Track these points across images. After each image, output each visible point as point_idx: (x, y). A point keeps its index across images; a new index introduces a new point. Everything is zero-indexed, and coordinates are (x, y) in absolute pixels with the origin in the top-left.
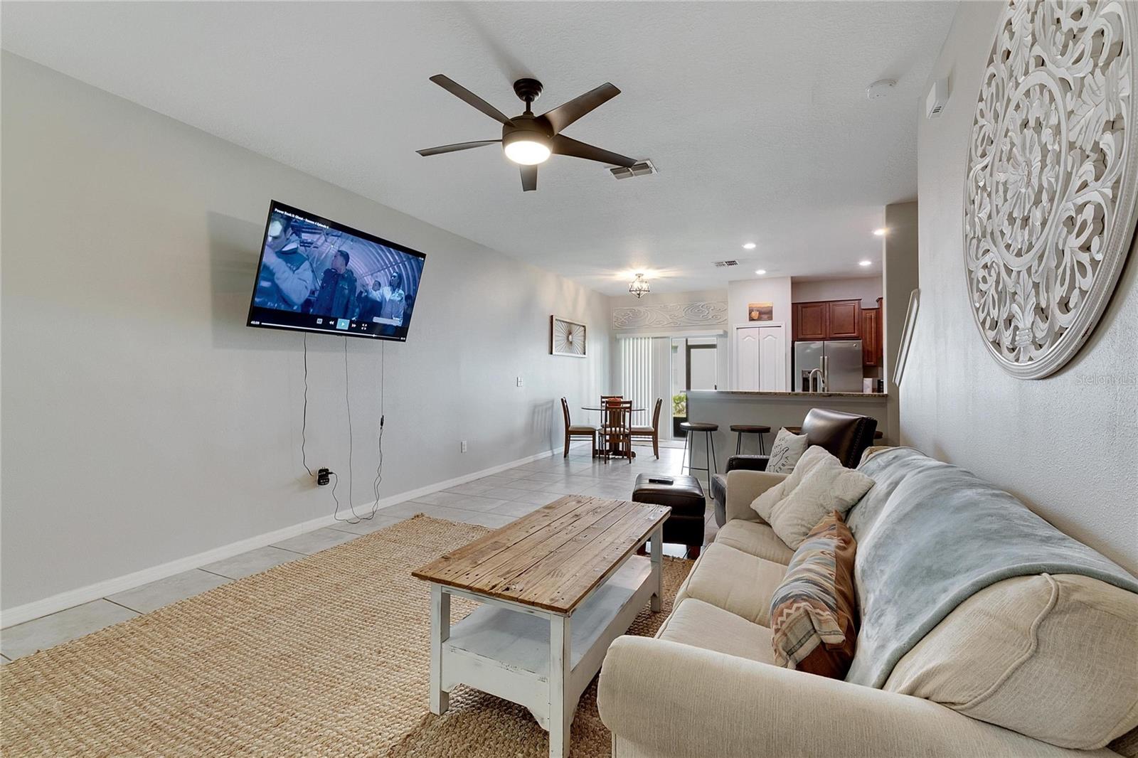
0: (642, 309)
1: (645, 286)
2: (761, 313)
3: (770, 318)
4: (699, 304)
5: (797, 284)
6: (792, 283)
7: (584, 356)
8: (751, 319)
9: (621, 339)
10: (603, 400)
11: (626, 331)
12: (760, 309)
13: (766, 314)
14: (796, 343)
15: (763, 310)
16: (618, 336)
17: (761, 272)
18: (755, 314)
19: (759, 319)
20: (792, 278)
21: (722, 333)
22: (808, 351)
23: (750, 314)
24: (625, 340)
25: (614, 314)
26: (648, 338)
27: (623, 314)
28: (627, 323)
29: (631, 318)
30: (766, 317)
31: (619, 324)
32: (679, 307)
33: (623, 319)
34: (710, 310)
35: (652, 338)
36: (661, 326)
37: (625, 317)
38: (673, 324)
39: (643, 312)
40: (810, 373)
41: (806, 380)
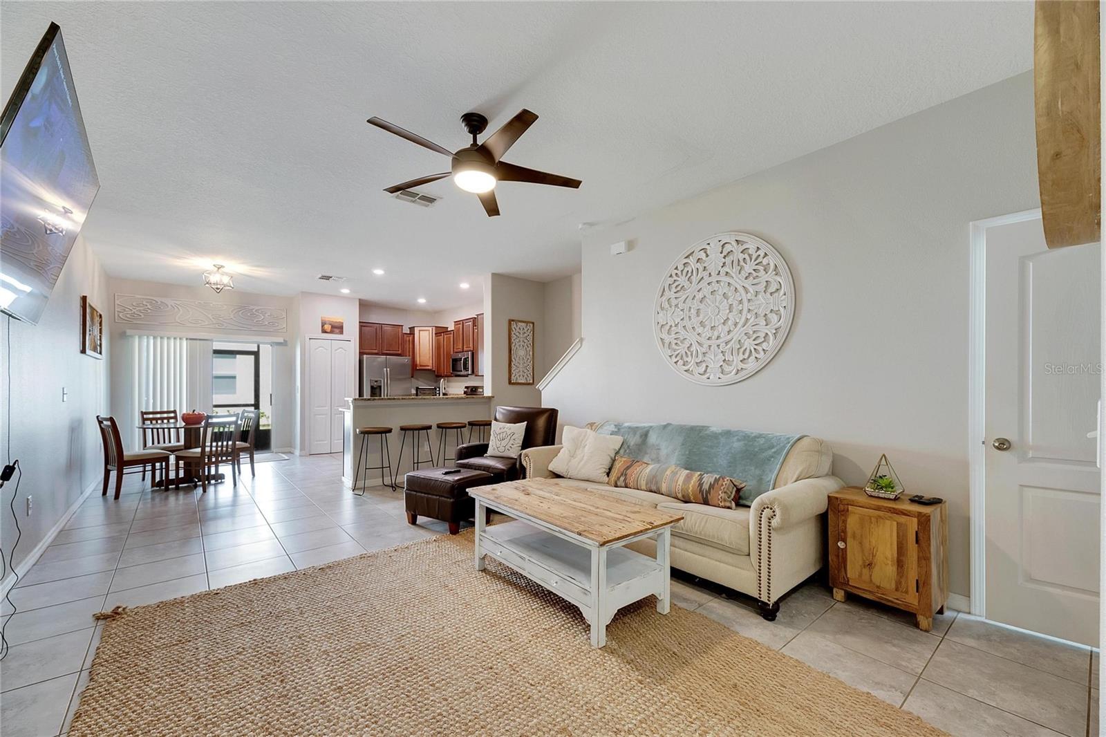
0: (169, 302)
1: (226, 280)
2: (333, 327)
3: (342, 333)
4: (252, 307)
5: (364, 306)
6: (360, 305)
7: (98, 356)
8: (324, 331)
9: (132, 336)
10: (145, 416)
11: (137, 327)
12: (333, 323)
13: (338, 328)
14: (365, 356)
15: (336, 324)
16: (129, 332)
17: (345, 291)
18: (328, 327)
19: (331, 332)
20: (360, 300)
21: (282, 341)
22: (375, 363)
23: (322, 326)
24: (140, 337)
25: (117, 302)
26: (181, 339)
27: (134, 304)
28: (143, 316)
29: (149, 311)
30: (337, 331)
31: (128, 316)
32: (225, 307)
33: (134, 310)
34: (266, 315)
35: (187, 339)
36: (198, 325)
37: (138, 309)
38: (217, 325)
39: (170, 306)
40: (376, 381)
41: (372, 388)
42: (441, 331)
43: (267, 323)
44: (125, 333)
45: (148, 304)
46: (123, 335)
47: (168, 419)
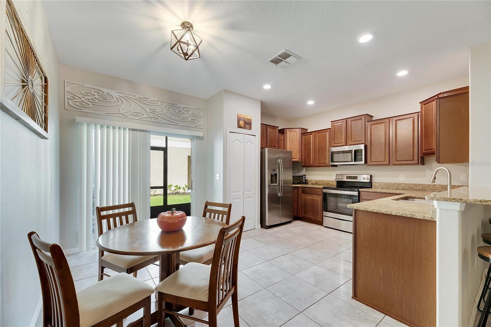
0: (114, 94)
2: (246, 123)
8: (239, 127)
9: (81, 124)
11: (86, 115)
12: (245, 120)
14: (265, 149)
15: (247, 121)
16: (78, 119)
18: (242, 123)
19: (244, 128)
20: (261, 101)
23: (238, 122)
25: (67, 89)
26: (124, 129)
27: (83, 93)
28: (91, 105)
29: (97, 101)
30: (248, 126)
31: (77, 104)
32: (160, 103)
33: (83, 99)
34: (190, 113)
35: (129, 129)
36: (138, 118)
37: (87, 97)
38: (153, 119)
39: (115, 98)
40: (274, 170)
41: (272, 176)
42: (304, 133)
43: (189, 120)
44: (74, 120)
45: (96, 94)
46: (73, 123)
47: (126, 214)
